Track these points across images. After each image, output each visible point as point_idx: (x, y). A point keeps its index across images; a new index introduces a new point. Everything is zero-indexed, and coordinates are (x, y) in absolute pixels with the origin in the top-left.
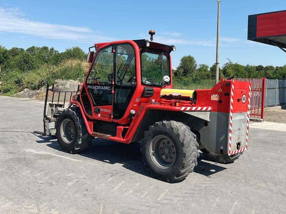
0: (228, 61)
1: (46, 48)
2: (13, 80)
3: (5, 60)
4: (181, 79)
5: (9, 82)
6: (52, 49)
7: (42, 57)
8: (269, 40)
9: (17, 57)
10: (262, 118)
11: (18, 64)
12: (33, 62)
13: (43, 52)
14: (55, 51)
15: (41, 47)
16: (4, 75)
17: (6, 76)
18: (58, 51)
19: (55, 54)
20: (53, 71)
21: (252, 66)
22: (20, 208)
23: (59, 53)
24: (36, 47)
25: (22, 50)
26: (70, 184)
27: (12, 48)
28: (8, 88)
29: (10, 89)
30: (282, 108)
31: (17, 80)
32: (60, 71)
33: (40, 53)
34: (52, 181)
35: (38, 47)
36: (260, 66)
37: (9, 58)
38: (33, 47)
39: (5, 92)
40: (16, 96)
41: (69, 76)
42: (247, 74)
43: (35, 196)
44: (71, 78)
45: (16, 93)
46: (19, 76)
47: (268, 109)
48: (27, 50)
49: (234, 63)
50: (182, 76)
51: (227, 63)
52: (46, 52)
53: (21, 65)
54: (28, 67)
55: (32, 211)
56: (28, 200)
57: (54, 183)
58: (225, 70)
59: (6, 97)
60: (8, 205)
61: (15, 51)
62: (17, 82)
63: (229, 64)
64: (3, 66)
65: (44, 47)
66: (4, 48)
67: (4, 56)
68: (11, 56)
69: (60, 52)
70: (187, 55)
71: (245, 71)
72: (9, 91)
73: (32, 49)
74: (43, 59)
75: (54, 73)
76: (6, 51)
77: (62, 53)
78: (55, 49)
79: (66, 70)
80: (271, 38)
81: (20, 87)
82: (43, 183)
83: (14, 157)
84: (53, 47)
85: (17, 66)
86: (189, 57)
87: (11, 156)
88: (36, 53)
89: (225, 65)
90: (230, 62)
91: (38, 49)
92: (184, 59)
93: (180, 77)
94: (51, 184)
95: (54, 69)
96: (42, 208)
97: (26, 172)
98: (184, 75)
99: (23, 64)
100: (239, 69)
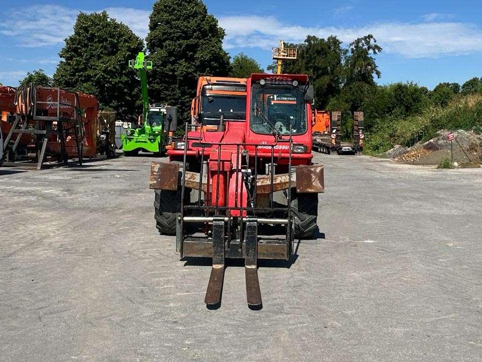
20: (435, 116)
32: (447, 115)
39: (374, 151)
44: (462, 127)
75: (436, 120)
79: (454, 114)
95: (437, 113)
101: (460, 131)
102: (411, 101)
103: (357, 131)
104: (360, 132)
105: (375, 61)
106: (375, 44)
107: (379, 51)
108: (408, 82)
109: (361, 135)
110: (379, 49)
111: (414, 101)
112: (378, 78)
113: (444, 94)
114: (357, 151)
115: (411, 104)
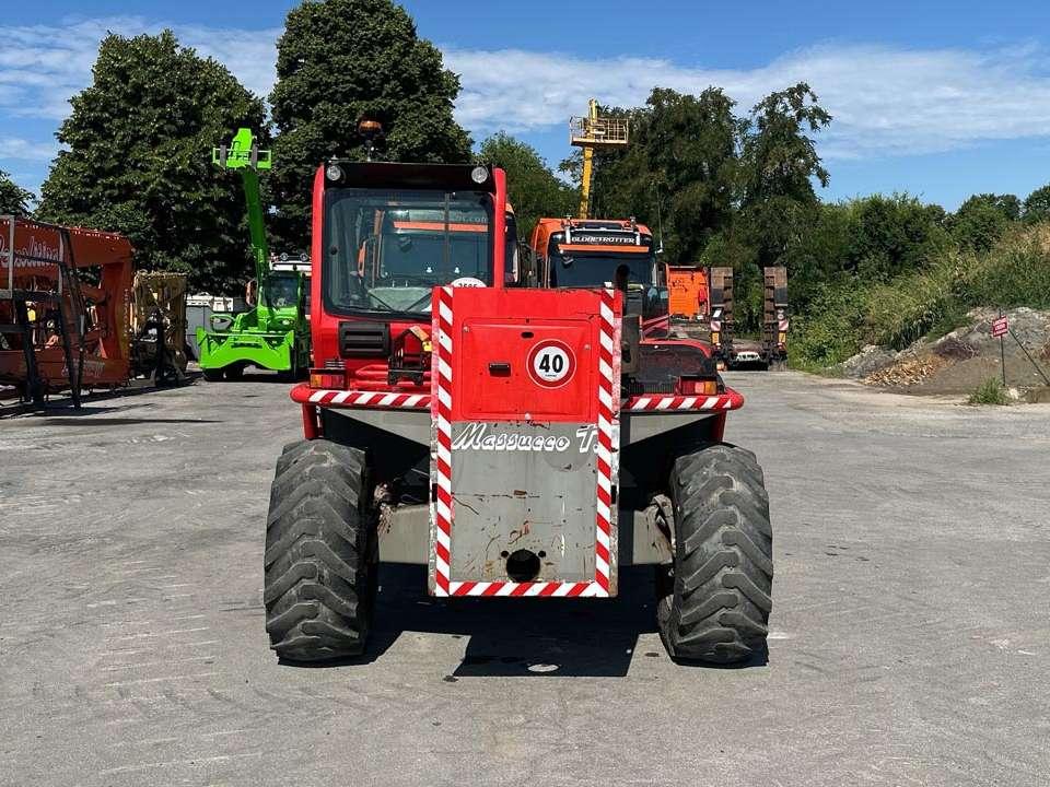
3: (910, 245)
32: (990, 273)
39: (814, 359)
41: (1020, 292)
67: (907, 233)
76: (915, 213)
81: (863, 338)
101: (1022, 310)
102: (903, 238)
103: (772, 312)
104: (780, 317)
105: (815, 146)
107: (824, 122)
108: (895, 193)
109: (781, 323)
111: (912, 239)
112: (824, 186)
113: (984, 220)
114: (774, 361)
115: (903, 246)
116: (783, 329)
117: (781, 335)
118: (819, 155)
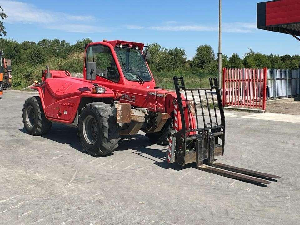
0: (249, 51)
1: (57, 41)
2: (23, 74)
3: (16, 54)
4: (196, 71)
5: (19, 75)
6: (63, 42)
7: (53, 50)
8: (281, 28)
9: (28, 51)
10: (263, 109)
11: (29, 58)
12: (43, 56)
13: (54, 45)
14: (67, 44)
15: (52, 40)
16: (15, 69)
17: (16, 70)
18: (69, 44)
19: (66, 46)
20: (60, 64)
21: (276, 55)
22: (13, 172)
23: (69, 46)
24: (47, 40)
25: (34, 43)
26: (55, 158)
27: (23, 42)
28: (18, 82)
29: (20, 83)
30: (295, 100)
31: (27, 73)
32: (68, 64)
33: (51, 46)
34: (41, 155)
35: (49, 40)
36: (286, 56)
37: (20, 52)
38: (45, 40)
39: (16, 86)
40: (26, 90)
41: (76, 69)
42: (270, 65)
43: (25, 165)
44: (78, 71)
45: (25, 87)
46: (29, 70)
47: (277, 101)
48: (39, 44)
49: (255, 53)
50: (197, 67)
51: (248, 53)
52: (58, 45)
53: (32, 58)
54: (38, 61)
55: (21, 173)
56: (19, 167)
57: (43, 156)
58: (246, 60)
59: (16, 90)
60: (4, 169)
61: (26, 45)
62: (26, 76)
63: (250, 53)
64: (14, 60)
65: (55, 40)
66: (15, 42)
67: (15, 51)
68: (22, 50)
69: (71, 45)
70: (204, 45)
71: (268, 62)
72: (19, 85)
73: (43, 42)
74: (54, 52)
75: (62, 66)
76: (17, 45)
77: (72, 46)
78: (66, 42)
79: (73, 63)
80: (283, 26)
81: (30, 80)
82: (34, 157)
83: (14, 139)
84: (64, 40)
85: (28, 60)
86: (206, 46)
87: (11, 138)
88: (47, 46)
89: (246, 55)
90: (252, 52)
91: (49, 42)
92: (200, 49)
93: (196, 68)
94: (40, 158)
95: (61, 62)
96: (28, 172)
97: (22, 149)
98: (200, 67)
99: (34, 58)
100: (261, 60)
101: (78, 73)
102: (14, 52)
103: (7, 73)
104: (9, 74)
105: (3, 24)
106: (2, 12)
107: (5, 17)
108: (9, 39)
109: (10, 76)
110: (6, 16)
111: (17, 52)
112: (5, 36)
113: (37, 49)
114: (8, 87)
115: (14, 54)
116: (10, 77)
117: (10, 79)
118: (5, 27)
